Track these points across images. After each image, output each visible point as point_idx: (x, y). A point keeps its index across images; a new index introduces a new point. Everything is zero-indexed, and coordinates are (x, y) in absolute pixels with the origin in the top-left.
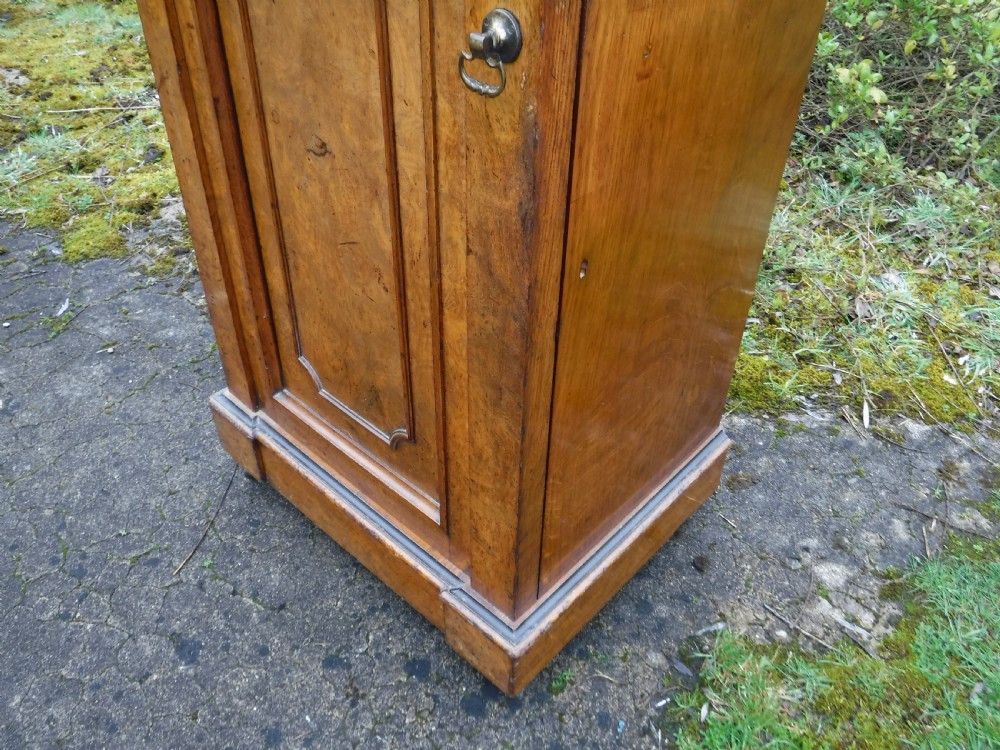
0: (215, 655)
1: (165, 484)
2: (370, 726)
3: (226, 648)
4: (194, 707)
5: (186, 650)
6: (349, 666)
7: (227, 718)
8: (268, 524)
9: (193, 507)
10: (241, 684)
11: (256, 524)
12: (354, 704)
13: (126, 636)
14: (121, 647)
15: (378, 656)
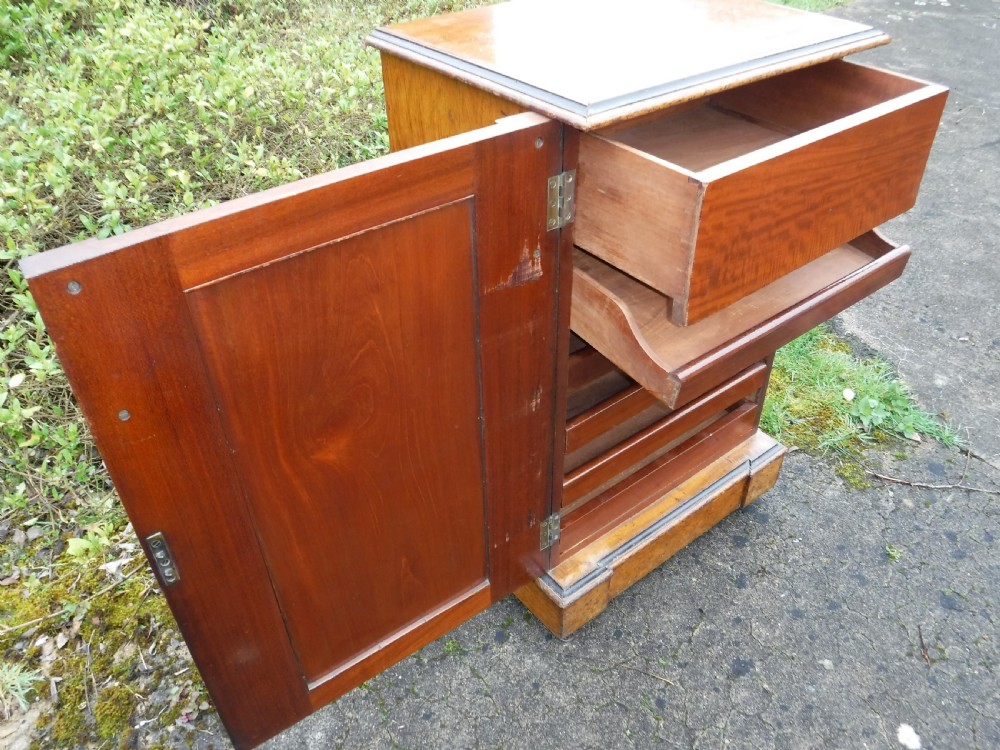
0: (744, 650)
1: (568, 708)
2: (782, 565)
3: (737, 644)
4: (785, 659)
5: (740, 669)
6: (742, 575)
7: (790, 639)
8: (619, 625)
9: (599, 681)
10: (764, 632)
11: (618, 634)
12: (770, 573)
13: (733, 711)
14: (744, 714)
15: (733, 560)
